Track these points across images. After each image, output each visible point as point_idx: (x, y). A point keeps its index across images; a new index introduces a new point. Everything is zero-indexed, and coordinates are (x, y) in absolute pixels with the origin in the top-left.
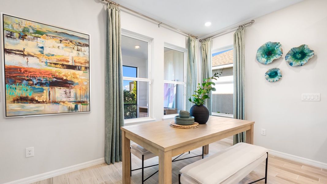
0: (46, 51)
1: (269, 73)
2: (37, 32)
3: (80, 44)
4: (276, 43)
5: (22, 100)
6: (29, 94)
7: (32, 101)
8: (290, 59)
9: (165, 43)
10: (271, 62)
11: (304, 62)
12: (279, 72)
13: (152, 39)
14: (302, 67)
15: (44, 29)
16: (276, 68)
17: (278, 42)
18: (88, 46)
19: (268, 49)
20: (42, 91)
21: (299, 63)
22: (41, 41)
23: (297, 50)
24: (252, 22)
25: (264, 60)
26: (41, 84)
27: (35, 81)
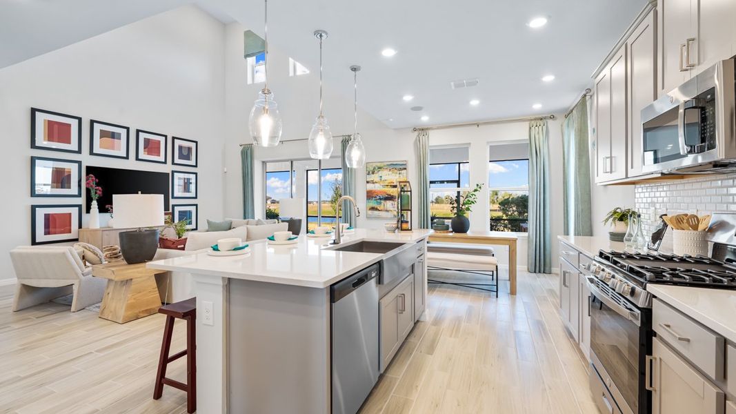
0: (383, 179)
2: (380, 168)
3: (401, 169)
5: (373, 209)
6: (375, 205)
7: (377, 209)
9: (488, 143)
13: (470, 144)
15: (382, 165)
18: (405, 169)
20: (380, 203)
22: (381, 173)
26: (380, 199)
27: (378, 198)
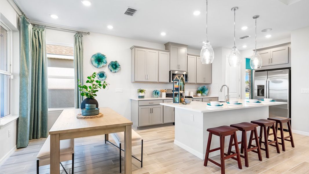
1: (99, 74)
4: (103, 55)
8: (111, 67)
10: (101, 67)
11: (116, 71)
12: (105, 74)
14: (116, 73)
16: (103, 72)
17: (105, 55)
19: (99, 58)
21: (114, 71)
23: (114, 63)
24: (88, 33)
25: (96, 64)
